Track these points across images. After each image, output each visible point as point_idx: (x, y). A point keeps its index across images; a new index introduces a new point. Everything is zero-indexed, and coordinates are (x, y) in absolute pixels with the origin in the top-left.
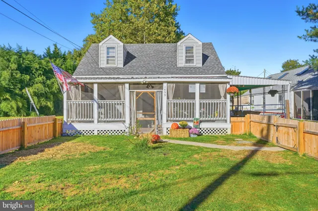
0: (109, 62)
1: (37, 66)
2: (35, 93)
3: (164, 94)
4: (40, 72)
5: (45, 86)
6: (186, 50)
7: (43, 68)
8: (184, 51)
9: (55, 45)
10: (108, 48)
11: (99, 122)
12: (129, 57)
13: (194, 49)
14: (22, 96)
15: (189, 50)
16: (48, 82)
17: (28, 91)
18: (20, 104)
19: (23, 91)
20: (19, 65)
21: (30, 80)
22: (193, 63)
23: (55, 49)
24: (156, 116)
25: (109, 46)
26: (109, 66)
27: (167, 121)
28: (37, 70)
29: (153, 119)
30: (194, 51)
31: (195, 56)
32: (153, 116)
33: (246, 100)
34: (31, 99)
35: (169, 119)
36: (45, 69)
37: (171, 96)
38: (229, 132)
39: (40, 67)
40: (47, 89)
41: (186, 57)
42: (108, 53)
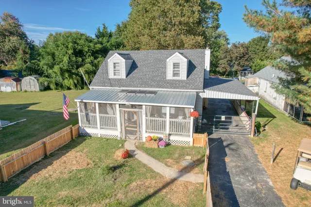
0: (116, 74)
1: (86, 50)
2: (86, 71)
3: (143, 113)
4: (89, 54)
5: (93, 66)
6: (174, 65)
7: (91, 50)
8: (172, 67)
9: (104, 25)
10: (114, 64)
11: (101, 128)
12: (132, 67)
13: (181, 64)
14: (77, 75)
15: (176, 65)
16: (96, 61)
17: (81, 71)
18: (76, 82)
19: (79, 70)
20: (75, 49)
21: (82, 61)
22: (179, 76)
23: (104, 28)
24: (138, 128)
25: (115, 62)
26: (116, 77)
27: (146, 132)
28: (87, 52)
29: (136, 129)
30: (181, 67)
31: (181, 71)
32: (136, 128)
33: (255, 81)
34: (84, 76)
35: (148, 130)
36: (93, 51)
37: (149, 115)
38: (191, 144)
39: (89, 50)
40: (94, 68)
41: (174, 71)
42: (115, 67)
